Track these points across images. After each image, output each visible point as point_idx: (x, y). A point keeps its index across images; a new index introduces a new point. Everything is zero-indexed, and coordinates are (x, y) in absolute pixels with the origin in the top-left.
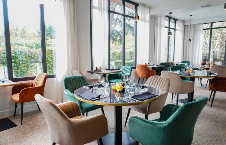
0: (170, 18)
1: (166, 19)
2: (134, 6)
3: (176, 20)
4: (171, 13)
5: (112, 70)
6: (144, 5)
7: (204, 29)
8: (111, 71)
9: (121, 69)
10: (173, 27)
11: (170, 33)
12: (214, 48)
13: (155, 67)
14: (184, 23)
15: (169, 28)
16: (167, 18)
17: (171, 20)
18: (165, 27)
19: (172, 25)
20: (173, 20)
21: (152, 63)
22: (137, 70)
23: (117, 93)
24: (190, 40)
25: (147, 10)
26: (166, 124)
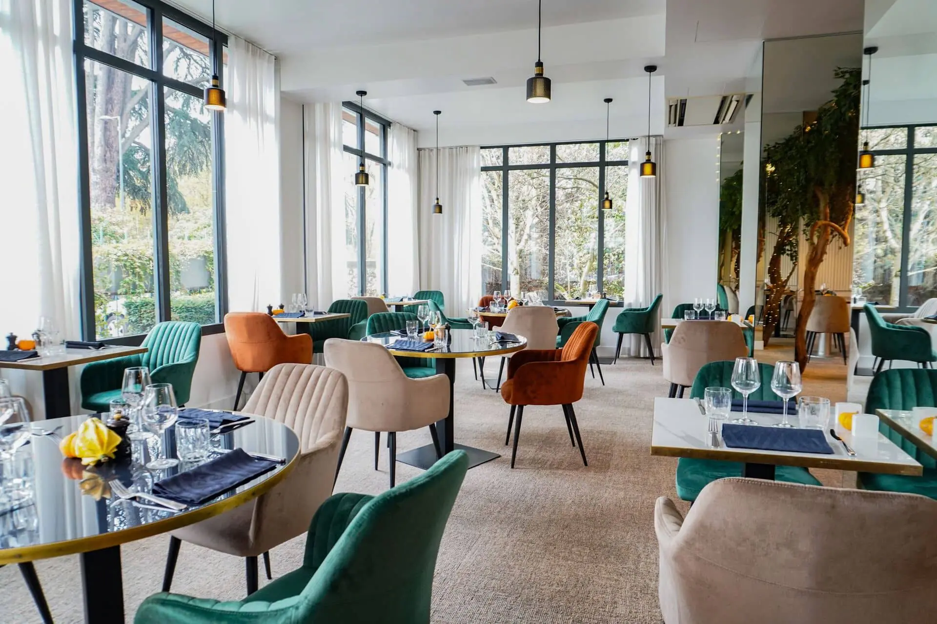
0: (363, 113)
1: (346, 118)
2: (206, 41)
3: (386, 125)
4: (362, 93)
5: (101, 345)
6: (253, 46)
7: (485, 169)
8: (93, 353)
9: (151, 334)
10: (378, 153)
11: (362, 177)
12: (519, 241)
13: (310, 318)
14: (416, 140)
15: (362, 154)
16: (354, 114)
17: (368, 121)
18: (346, 149)
19: (373, 144)
20: (377, 126)
21: (298, 301)
22: (229, 335)
23: (86, 475)
24: (439, 209)
25: (266, 69)
26: (302, 610)
